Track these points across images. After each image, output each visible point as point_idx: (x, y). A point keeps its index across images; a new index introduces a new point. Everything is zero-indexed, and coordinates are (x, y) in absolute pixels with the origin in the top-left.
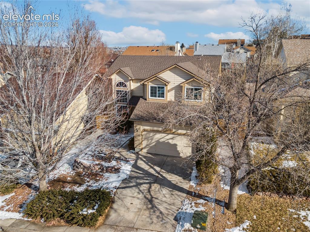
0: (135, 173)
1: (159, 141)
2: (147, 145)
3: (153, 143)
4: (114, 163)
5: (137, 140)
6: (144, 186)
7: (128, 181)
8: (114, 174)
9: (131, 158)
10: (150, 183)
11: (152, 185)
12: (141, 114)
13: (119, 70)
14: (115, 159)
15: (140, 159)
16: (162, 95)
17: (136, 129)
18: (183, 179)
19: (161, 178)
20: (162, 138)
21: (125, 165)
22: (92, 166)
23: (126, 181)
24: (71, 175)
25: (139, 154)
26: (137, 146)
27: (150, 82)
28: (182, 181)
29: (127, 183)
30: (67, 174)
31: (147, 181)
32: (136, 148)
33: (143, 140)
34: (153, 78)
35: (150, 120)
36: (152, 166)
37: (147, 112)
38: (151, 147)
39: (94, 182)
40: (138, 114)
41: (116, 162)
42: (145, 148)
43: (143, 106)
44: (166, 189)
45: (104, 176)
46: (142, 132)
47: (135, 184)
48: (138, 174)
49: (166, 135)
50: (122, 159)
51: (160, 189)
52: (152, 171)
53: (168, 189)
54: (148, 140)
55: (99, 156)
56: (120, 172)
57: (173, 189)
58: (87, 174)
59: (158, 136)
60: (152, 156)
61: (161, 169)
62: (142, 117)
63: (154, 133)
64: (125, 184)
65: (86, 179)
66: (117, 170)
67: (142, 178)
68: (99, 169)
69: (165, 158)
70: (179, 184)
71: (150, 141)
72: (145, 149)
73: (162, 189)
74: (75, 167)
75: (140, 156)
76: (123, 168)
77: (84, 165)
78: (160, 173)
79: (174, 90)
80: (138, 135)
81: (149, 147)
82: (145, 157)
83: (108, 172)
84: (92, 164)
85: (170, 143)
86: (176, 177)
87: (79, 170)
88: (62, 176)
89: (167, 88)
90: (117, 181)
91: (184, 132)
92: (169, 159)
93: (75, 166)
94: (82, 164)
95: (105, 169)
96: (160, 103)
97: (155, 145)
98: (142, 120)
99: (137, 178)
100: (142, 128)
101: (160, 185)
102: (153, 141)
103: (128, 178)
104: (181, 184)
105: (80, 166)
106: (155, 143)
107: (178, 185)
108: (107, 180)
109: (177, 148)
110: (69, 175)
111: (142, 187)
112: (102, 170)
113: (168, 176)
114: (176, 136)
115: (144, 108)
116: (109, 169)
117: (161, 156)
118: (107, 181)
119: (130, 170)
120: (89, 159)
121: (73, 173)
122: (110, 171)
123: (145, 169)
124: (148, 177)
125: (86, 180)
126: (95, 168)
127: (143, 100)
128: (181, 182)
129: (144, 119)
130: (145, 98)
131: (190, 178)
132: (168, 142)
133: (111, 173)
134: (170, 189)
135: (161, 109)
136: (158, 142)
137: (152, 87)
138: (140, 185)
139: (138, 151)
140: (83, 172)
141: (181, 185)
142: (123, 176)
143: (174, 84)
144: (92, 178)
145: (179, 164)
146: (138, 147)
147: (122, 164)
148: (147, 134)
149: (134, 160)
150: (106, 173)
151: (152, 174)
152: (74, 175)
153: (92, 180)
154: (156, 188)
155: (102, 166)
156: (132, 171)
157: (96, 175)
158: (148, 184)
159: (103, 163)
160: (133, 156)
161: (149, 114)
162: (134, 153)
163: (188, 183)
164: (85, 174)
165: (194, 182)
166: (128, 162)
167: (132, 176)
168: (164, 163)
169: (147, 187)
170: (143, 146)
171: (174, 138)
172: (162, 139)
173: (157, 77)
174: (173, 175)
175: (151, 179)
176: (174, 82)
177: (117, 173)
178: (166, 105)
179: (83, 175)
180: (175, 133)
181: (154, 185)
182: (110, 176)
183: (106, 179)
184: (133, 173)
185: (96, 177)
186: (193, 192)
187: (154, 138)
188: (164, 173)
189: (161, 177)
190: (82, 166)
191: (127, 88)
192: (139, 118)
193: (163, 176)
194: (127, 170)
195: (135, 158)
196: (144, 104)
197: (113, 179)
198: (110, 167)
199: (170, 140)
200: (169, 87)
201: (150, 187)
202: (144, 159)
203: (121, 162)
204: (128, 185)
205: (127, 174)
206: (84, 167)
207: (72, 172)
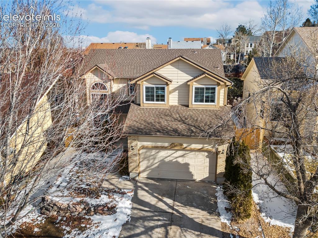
0: (139, 211)
1: (165, 161)
2: (147, 167)
3: (155, 164)
4: (104, 199)
5: (132, 162)
6: (157, 232)
7: (131, 225)
8: (108, 216)
9: (127, 187)
10: (165, 226)
11: (168, 229)
12: (136, 125)
13: (95, 67)
14: (104, 192)
15: (140, 189)
16: (161, 98)
17: (132, 147)
18: (209, 214)
19: (178, 216)
20: (169, 156)
21: (121, 200)
22: (71, 206)
23: (129, 226)
24: (39, 223)
25: (137, 181)
26: (132, 170)
27: (145, 81)
28: (209, 217)
29: (130, 229)
30: (31, 222)
31: (160, 223)
32: (131, 172)
33: (140, 161)
34: (148, 76)
35: (152, 133)
36: (160, 197)
37: (145, 121)
38: (153, 170)
39: (78, 232)
40: (133, 125)
41: (108, 196)
42: (144, 171)
43: (137, 114)
44: (191, 234)
45: (93, 220)
46: (139, 150)
47: (143, 229)
48: (144, 213)
49: (174, 151)
50: (115, 192)
51: (182, 234)
52: (161, 205)
53: (194, 234)
54: (149, 160)
55: (79, 188)
56: (116, 212)
57: (201, 232)
58: (65, 219)
59: (163, 154)
60: (155, 183)
61: (174, 201)
62: (139, 129)
63: (156, 150)
64: (128, 232)
65: (64, 227)
66: (111, 210)
67: (151, 218)
68: (83, 210)
69: (174, 184)
70: (206, 223)
71: (151, 161)
72: (143, 173)
73: (185, 234)
74: (44, 210)
75: (139, 184)
76: (120, 205)
77: (58, 206)
78: (175, 207)
79: (177, 91)
80: (134, 155)
81: (149, 170)
82: (146, 185)
83: (97, 214)
84: (71, 203)
85: (179, 162)
86: (199, 212)
87: (51, 214)
88: (24, 227)
89: (168, 89)
90: (114, 227)
91: (199, 146)
92: (179, 185)
93: (44, 208)
94: (55, 205)
95: (92, 209)
96: (160, 109)
97: (158, 167)
98: (140, 133)
99: (144, 219)
100: (140, 144)
101: (180, 226)
102: (156, 161)
103: (130, 220)
104: (208, 222)
105: (53, 207)
106: (158, 163)
107: (206, 225)
108: (98, 226)
109: (189, 168)
110: (36, 223)
111: (155, 233)
112: (88, 212)
113: (187, 211)
114: (187, 152)
115: (139, 117)
116: (100, 208)
117: (167, 181)
118: (99, 228)
119: (130, 207)
120: (65, 195)
121: (41, 220)
122: (101, 212)
123: (151, 203)
124: (160, 216)
125: (65, 230)
126: (76, 209)
127: (136, 106)
128: (208, 219)
129: (143, 132)
130: (138, 103)
131: (217, 211)
132: (177, 161)
133: (102, 214)
134: (197, 233)
135: (163, 117)
136: (162, 162)
137: (147, 88)
138: (151, 231)
139: (134, 176)
140: (57, 217)
141: (210, 225)
142: (123, 218)
143: (177, 82)
144: (73, 225)
145: (196, 191)
146: (134, 171)
147: (117, 199)
148: (146, 152)
149: (132, 191)
150: (95, 216)
151: (164, 210)
152: (44, 223)
153: (74, 228)
154: (175, 232)
155: (87, 204)
156: (133, 208)
157: (80, 219)
158: (163, 228)
159: (87, 199)
160: (129, 185)
161: (148, 124)
162: (129, 181)
163: (218, 219)
164: (61, 220)
165: (226, 217)
166: (125, 195)
167: (136, 216)
168: (175, 192)
169: (161, 232)
170: (141, 169)
171: (186, 155)
172: (168, 158)
173: (156, 74)
174: (193, 209)
175: (165, 219)
176: (176, 81)
177: (112, 214)
178: (168, 111)
179: (58, 221)
180: (186, 149)
181: (171, 228)
182: (101, 219)
183: (96, 225)
184: (135, 211)
185: (80, 223)
186: (229, 234)
187: (157, 157)
188: (180, 208)
189: (178, 214)
190: (55, 208)
191: (107, 90)
192: (135, 132)
193: (179, 211)
194: (126, 208)
195: (132, 187)
196: (138, 111)
197: (107, 224)
198: (100, 206)
199: (179, 158)
200: (171, 87)
201: (167, 233)
202: (147, 189)
203: (115, 196)
204: (132, 233)
205: (128, 214)
206: (60, 208)
207: (39, 219)
